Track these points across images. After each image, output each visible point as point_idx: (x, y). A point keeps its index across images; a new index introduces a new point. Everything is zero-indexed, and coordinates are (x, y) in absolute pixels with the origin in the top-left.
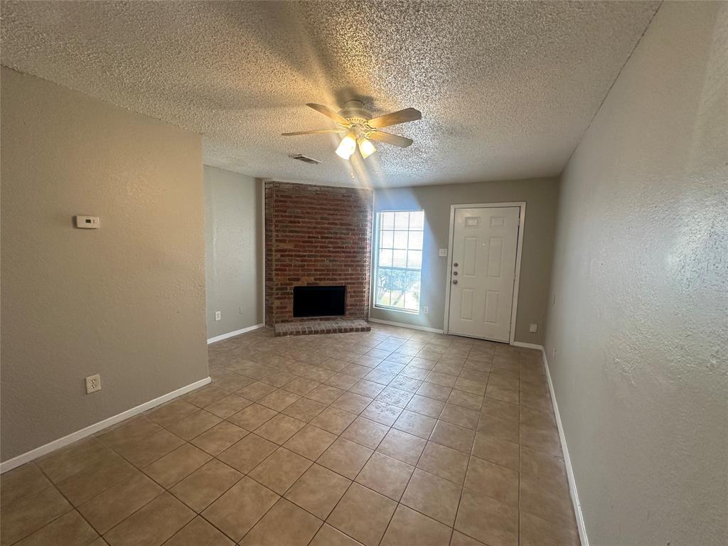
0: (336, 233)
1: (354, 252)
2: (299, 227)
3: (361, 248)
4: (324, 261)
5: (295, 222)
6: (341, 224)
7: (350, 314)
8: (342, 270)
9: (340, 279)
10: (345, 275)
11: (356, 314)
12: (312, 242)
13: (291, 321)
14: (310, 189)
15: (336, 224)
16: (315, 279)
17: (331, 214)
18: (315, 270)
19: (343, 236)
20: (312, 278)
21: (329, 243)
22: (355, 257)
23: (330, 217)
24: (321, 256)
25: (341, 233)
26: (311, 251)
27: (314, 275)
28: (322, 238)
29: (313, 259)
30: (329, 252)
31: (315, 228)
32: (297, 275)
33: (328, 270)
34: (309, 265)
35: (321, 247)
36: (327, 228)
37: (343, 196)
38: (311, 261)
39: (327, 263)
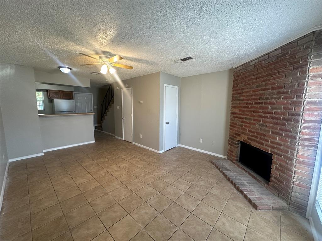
0: (267, 98)
1: (284, 119)
2: (242, 96)
3: (293, 115)
4: (254, 124)
5: (240, 93)
6: (273, 89)
8: (269, 137)
9: (267, 145)
10: (272, 142)
11: (280, 192)
12: (248, 107)
13: (234, 163)
14: (251, 64)
15: (268, 89)
16: (249, 138)
17: (264, 81)
18: (249, 131)
19: (274, 101)
20: (247, 137)
21: (261, 108)
22: (284, 125)
23: (264, 83)
24: (254, 120)
25: (272, 98)
26: (247, 115)
27: (247, 135)
28: (256, 103)
29: (248, 121)
30: (260, 116)
31: (252, 95)
32: (239, 132)
33: (258, 133)
34: (245, 126)
35: (254, 112)
36: (261, 95)
38: (247, 123)
39: (257, 126)
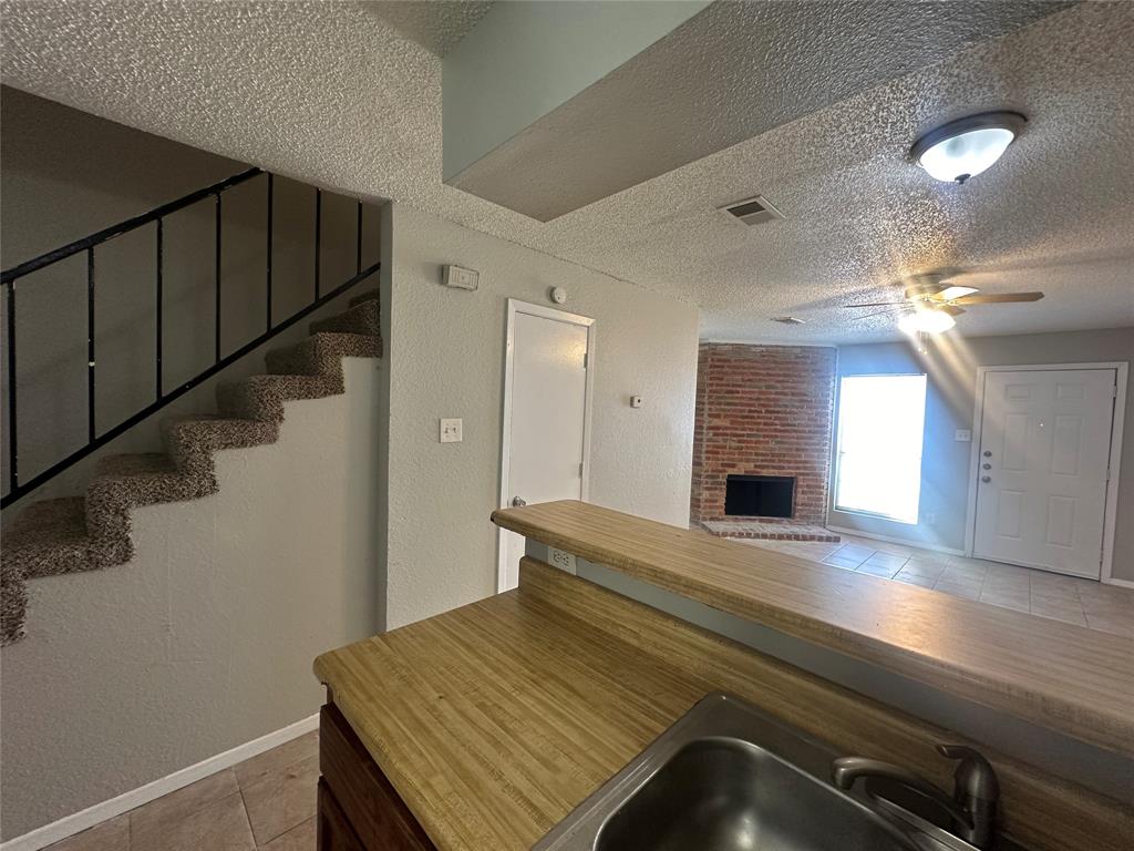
0: (786, 406)
1: (810, 432)
2: (737, 398)
3: (818, 426)
4: (767, 442)
5: (732, 392)
6: (793, 394)
7: (802, 517)
8: (792, 456)
9: (789, 468)
10: (796, 462)
11: (809, 518)
12: (753, 417)
13: (722, 520)
14: (753, 349)
15: (785, 394)
16: (756, 466)
17: (779, 382)
18: (756, 454)
19: (795, 410)
20: (752, 465)
21: (776, 418)
22: (810, 438)
23: (779, 385)
24: (764, 436)
25: (793, 406)
26: (751, 429)
27: (754, 461)
28: (767, 412)
29: (753, 439)
30: (776, 430)
31: (758, 399)
32: (733, 460)
33: (773, 455)
34: (747, 448)
35: (765, 424)
36: (774, 400)
37: (798, 357)
38: (751, 442)
39: (772, 445)
